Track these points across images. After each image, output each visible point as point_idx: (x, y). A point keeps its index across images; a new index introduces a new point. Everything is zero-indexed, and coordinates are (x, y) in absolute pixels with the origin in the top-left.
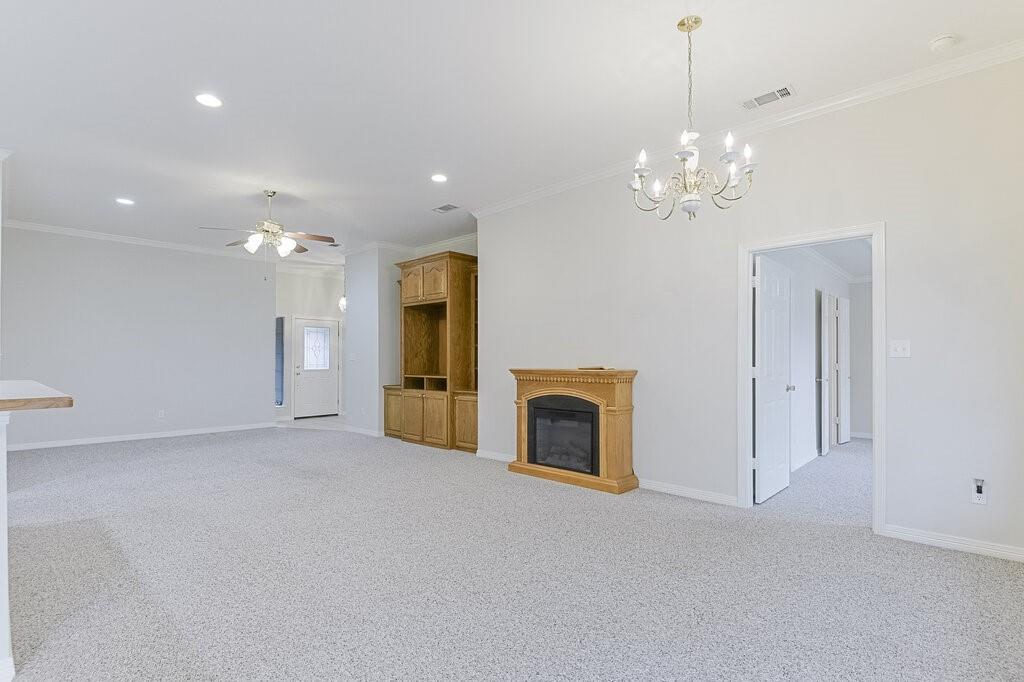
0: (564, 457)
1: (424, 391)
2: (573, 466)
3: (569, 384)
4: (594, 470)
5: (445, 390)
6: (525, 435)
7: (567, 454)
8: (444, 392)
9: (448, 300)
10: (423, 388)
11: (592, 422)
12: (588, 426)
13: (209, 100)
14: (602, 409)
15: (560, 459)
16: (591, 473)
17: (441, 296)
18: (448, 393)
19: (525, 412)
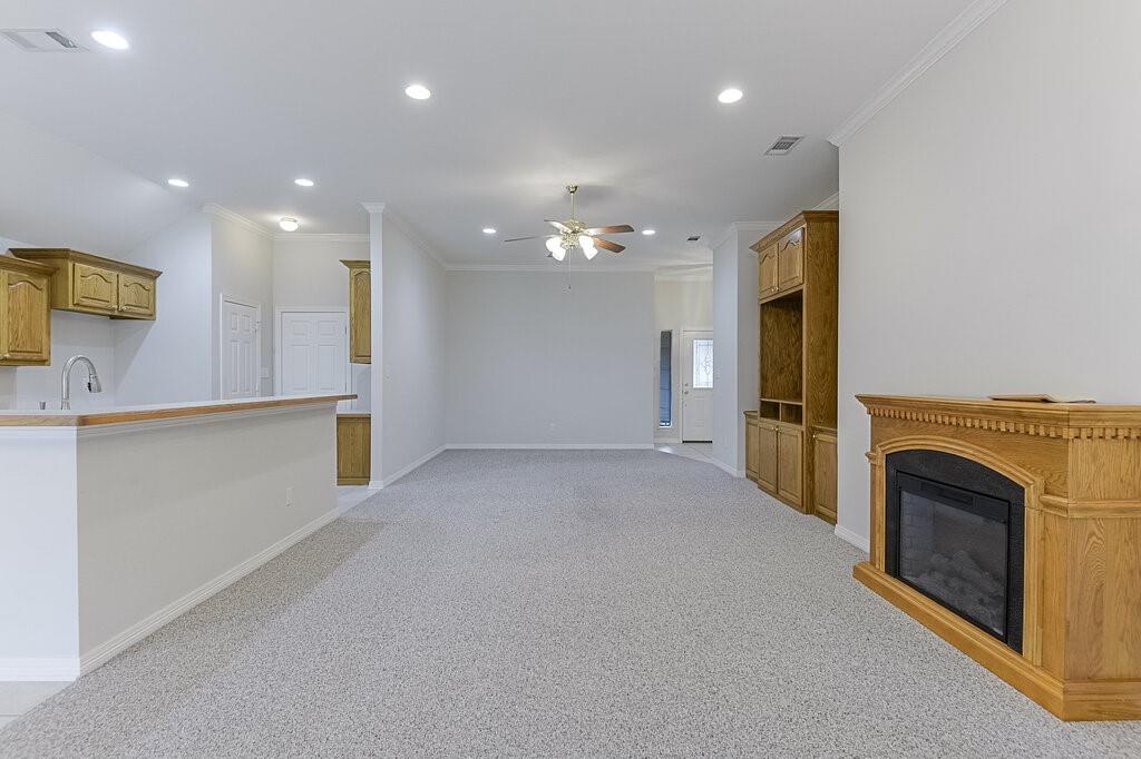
0: (954, 583)
1: (779, 423)
2: (969, 609)
3: (959, 431)
4: (1011, 635)
5: (800, 422)
6: (881, 519)
7: (960, 577)
8: (798, 427)
9: (804, 287)
10: (777, 418)
11: (1008, 523)
12: (1001, 529)
13: (418, 92)
14: (1032, 498)
15: (946, 583)
16: (1004, 639)
17: (796, 282)
18: (803, 428)
19: (881, 475)
